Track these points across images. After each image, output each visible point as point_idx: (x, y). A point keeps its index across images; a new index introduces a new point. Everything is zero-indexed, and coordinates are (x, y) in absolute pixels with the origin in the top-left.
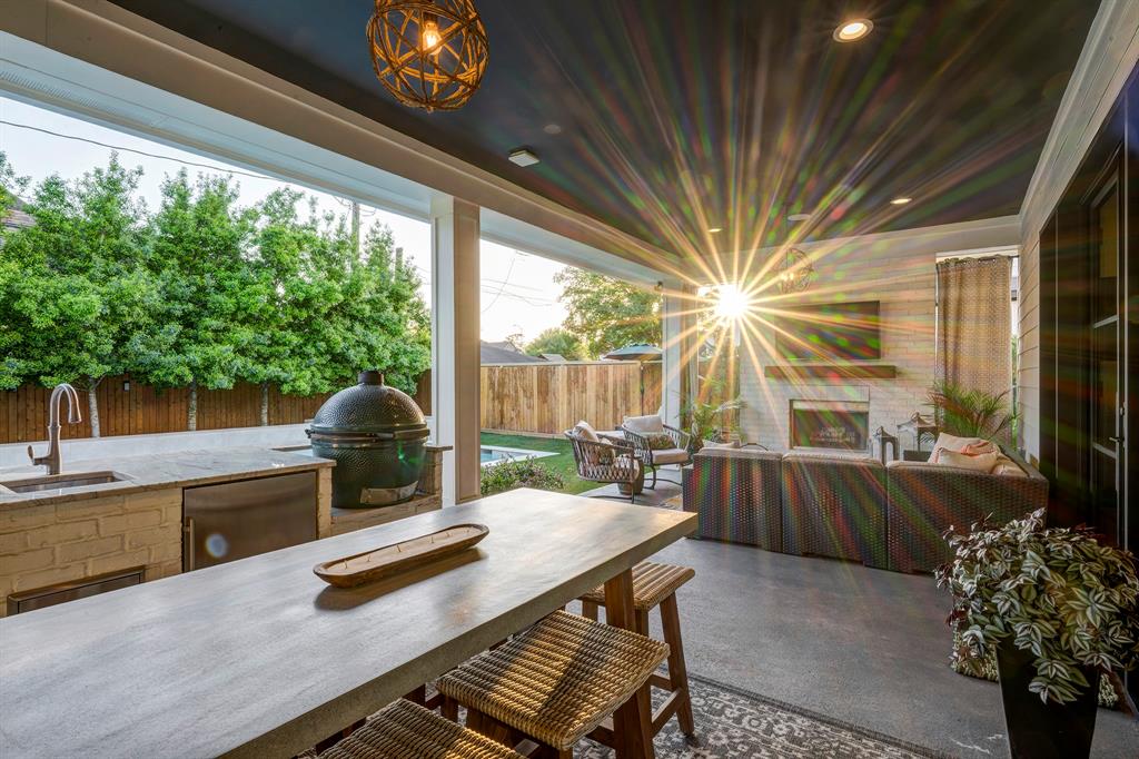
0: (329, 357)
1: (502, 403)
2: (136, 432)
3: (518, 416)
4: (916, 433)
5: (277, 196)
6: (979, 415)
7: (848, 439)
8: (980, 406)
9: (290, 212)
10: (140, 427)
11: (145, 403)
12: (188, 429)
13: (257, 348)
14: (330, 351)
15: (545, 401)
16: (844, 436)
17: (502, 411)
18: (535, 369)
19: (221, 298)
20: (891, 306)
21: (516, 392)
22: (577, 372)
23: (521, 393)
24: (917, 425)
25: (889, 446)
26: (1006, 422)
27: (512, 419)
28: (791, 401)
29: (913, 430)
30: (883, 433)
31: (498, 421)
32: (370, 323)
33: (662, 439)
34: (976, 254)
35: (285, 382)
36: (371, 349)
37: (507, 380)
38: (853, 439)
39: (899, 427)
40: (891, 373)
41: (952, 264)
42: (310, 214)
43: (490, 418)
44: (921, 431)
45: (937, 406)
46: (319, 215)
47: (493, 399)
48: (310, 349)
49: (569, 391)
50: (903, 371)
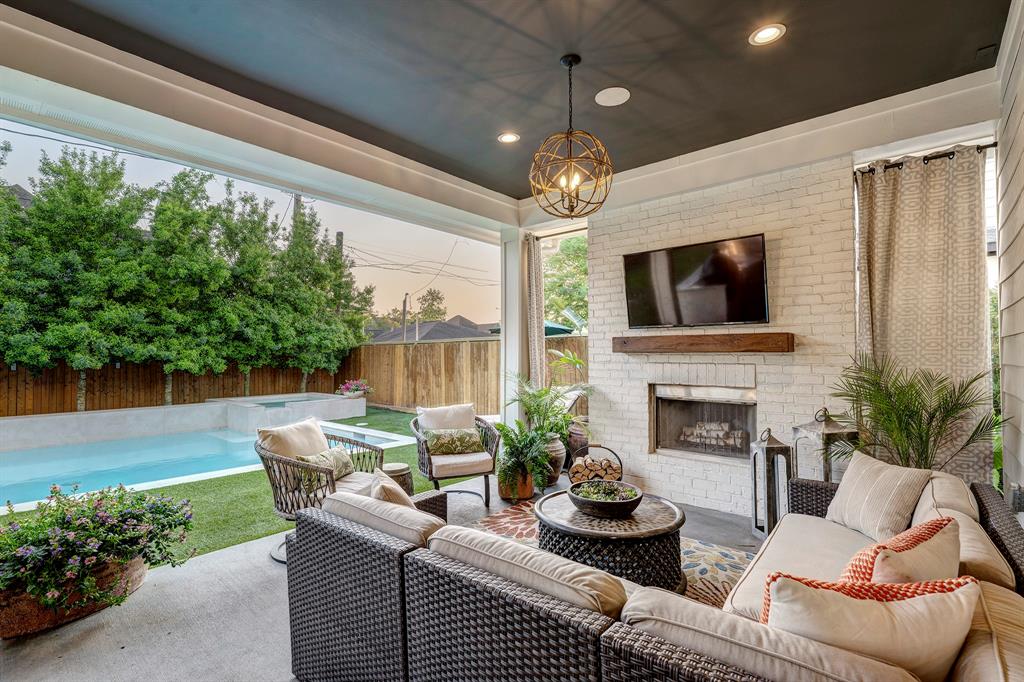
0: (224, 335)
1: (414, 381)
2: (25, 413)
3: (428, 394)
4: (820, 444)
5: (182, 177)
6: (932, 417)
7: (731, 442)
8: (932, 401)
9: (198, 193)
10: (30, 407)
11: (36, 383)
12: (76, 410)
13: (136, 326)
14: (226, 329)
15: (451, 380)
16: (727, 435)
17: (415, 390)
18: (442, 346)
19: (91, 275)
20: (784, 243)
21: (427, 370)
22: (479, 349)
23: (431, 372)
24: (823, 429)
25: (781, 460)
26: (983, 430)
27: (423, 397)
28: (652, 387)
29: (814, 438)
30: (771, 439)
31: (411, 400)
32: (279, 301)
33: (461, 439)
34: (919, 148)
35: (169, 361)
36: (275, 327)
37: (419, 358)
38: (738, 441)
39: (795, 429)
40: (786, 344)
41: (879, 170)
42: (226, 196)
43: (405, 397)
44: (829, 439)
45: (857, 400)
46: (235, 197)
47: (408, 377)
48: (202, 328)
49: (472, 368)
50: (805, 341)
